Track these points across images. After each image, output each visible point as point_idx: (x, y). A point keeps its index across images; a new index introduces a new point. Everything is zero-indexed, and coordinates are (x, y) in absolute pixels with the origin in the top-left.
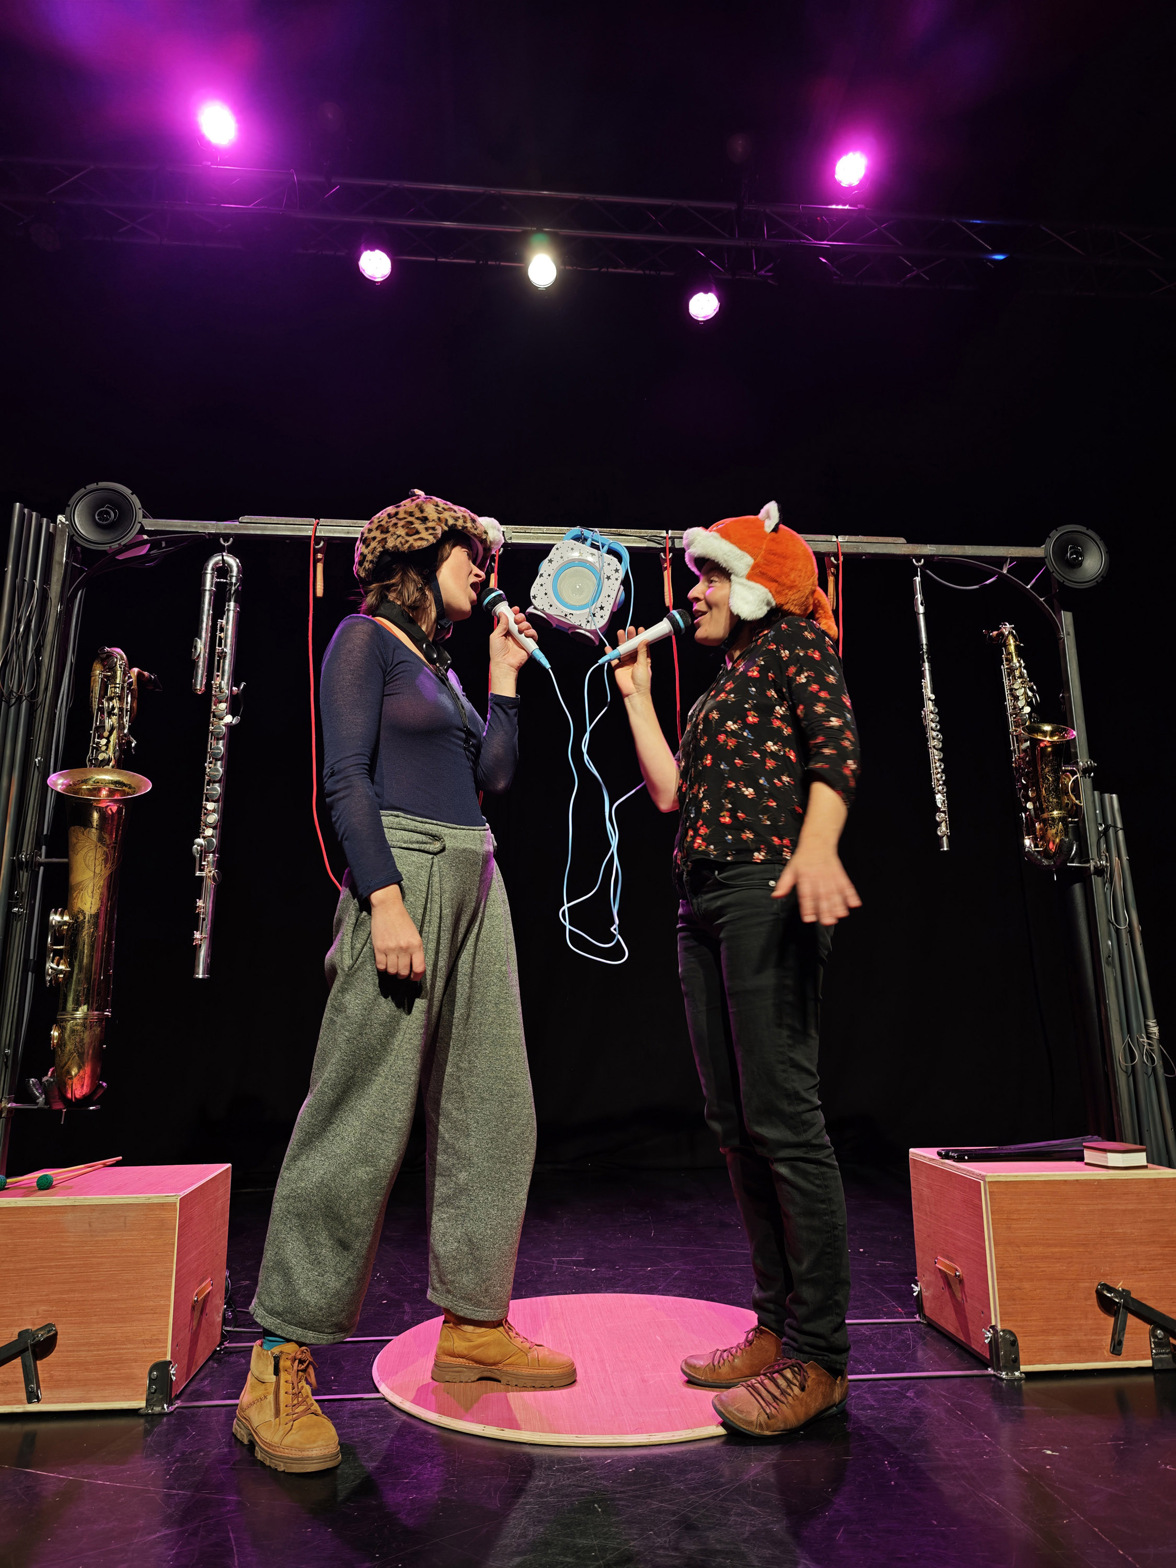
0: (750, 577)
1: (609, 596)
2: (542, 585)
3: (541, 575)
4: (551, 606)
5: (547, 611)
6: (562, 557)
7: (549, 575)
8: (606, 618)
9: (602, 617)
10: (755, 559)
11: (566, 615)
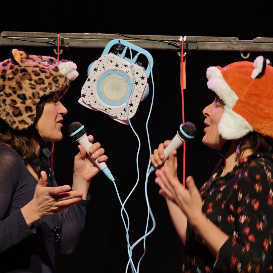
0: (235, 109)
1: (137, 96)
2: (89, 87)
3: (89, 80)
4: (95, 102)
5: (93, 106)
6: (104, 67)
7: (95, 80)
8: (135, 112)
9: (131, 111)
10: (239, 98)
11: (106, 109)
